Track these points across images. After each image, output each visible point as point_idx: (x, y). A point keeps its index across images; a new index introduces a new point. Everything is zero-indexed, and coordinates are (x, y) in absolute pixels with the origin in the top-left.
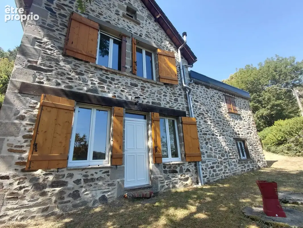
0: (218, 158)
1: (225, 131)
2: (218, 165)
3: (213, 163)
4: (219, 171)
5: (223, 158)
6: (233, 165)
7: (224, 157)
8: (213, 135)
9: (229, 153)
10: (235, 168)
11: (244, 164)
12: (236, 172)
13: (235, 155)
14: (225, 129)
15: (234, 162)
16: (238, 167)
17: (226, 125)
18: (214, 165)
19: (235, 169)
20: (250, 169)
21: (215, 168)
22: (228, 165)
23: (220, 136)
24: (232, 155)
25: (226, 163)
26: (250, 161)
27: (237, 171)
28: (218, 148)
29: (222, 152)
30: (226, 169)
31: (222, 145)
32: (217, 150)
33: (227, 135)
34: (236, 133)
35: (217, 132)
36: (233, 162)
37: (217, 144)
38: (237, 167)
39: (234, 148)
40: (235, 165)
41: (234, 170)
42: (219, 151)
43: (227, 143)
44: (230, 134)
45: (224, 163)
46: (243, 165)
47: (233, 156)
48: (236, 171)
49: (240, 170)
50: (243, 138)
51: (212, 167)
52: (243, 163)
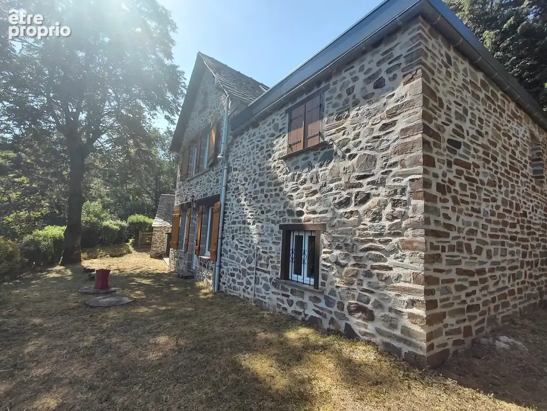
0: (242, 264)
1: (265, 212)
2: (239, 274)
3: (234, 269)
4: (239, 283)
5: (248, 265)
6: (262, 285)
7: (250, 263)
8: (244, 222)
9: (260, 259)
10: (263, 290)
11: (289, 293)
12: (264, 301)
13: (270, 265)
14: (265, 208)
15: (265, 279)
16: (270, 292)
17: (271, 196)
18: (235, 272)
19: (264, 295)
20: (306, 315)
21: (235, 278)
22: (252, 281)
23: (254, 224)
24: (265, 264)
25: (250, 276)
26: (313, 295)
27: (267, 301)
28: (245, 246)
29: (250, 254)
30: (248, 286)
31: (252, 242)
32: (243, 250)
33: (268, 220)
34: (291, 213)
35: (250, 217)
36: (263, 278)
37: (247, 238)
38: (268, 292)
39: (273, 250)
40: (266, 287)
41: (261, 295)
42: (246, 252)
43: (262, 238)
44: (275, 215)
45: (249, 274)
46: (283, 295)
47: (266, 266)
48: (264, 298)
49: (275, 302)
50: (311, 222)
51: (232, 275)
52: (286, 290)
